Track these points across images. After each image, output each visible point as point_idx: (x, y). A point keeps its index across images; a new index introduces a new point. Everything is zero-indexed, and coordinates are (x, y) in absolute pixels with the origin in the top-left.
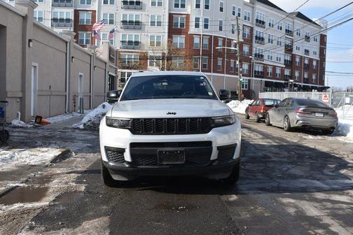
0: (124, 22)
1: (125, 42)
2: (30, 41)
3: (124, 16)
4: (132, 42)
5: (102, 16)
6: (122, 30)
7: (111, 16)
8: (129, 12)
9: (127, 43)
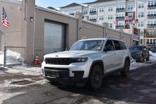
0: (149, 15)
1: (149, 25)
2: (80, 28)
3: (149, 12)
4: (153, 24)
5: (138, 14)
6: (148, 19)
7: (142, 13)
8: (151, 11)
9: (150, 25)
